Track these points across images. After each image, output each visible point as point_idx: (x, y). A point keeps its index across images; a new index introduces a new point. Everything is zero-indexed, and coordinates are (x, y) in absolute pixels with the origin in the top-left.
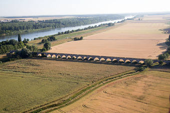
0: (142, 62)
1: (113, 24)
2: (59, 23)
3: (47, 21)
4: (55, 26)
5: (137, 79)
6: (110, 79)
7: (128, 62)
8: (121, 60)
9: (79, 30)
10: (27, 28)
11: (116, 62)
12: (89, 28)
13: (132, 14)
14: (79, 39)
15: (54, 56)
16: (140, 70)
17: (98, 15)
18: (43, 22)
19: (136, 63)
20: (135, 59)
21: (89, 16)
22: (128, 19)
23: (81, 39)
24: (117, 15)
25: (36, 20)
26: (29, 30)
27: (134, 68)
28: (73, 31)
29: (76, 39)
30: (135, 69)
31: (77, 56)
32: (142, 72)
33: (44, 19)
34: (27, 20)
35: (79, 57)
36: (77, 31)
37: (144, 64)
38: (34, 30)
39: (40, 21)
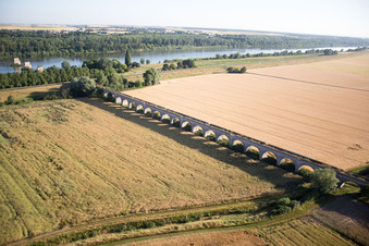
2: (243, 40)
3: (228, 37)
4: (233, 45)
6: (135, 225)
9: (261, 55)
10: (184, 43)
12: (284, 54)
14: (237, 72)
23: (242, 71)
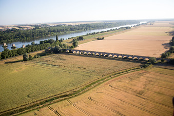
0: (147, 59)
1: (130, 28)
2: (90, 26)
3: (81, 25)
5: (141, 74)
6: (118, 73)
7: (136, 59)
8: (130, 57)
9: (103, 32)
10: (66, 30)
11: (126, 59)
12: (111, 30)
13: (146, 20)
14: (101, 39)
15: (78, 52)
16: (145, 67)
17: (120, 21)
18: (78, 26)
19: (142, 60)
20: (141, 57)
21: (113, 21)
22: (142, 24)
23: (103, 38)
24: (134, 21)
25: (73, 24)
26: (67, 32)
27: (140, 64)
28: (98, 33)
29: (98, 39)
30: (140, 66)
31: (96, 53)
32: (146, 68)
33: (80, 24)
34: (67, 24)
35: (97, 54)
36: (101, 32)
37: (148, 61)
38: (71, 32)
39: (76, 25)
